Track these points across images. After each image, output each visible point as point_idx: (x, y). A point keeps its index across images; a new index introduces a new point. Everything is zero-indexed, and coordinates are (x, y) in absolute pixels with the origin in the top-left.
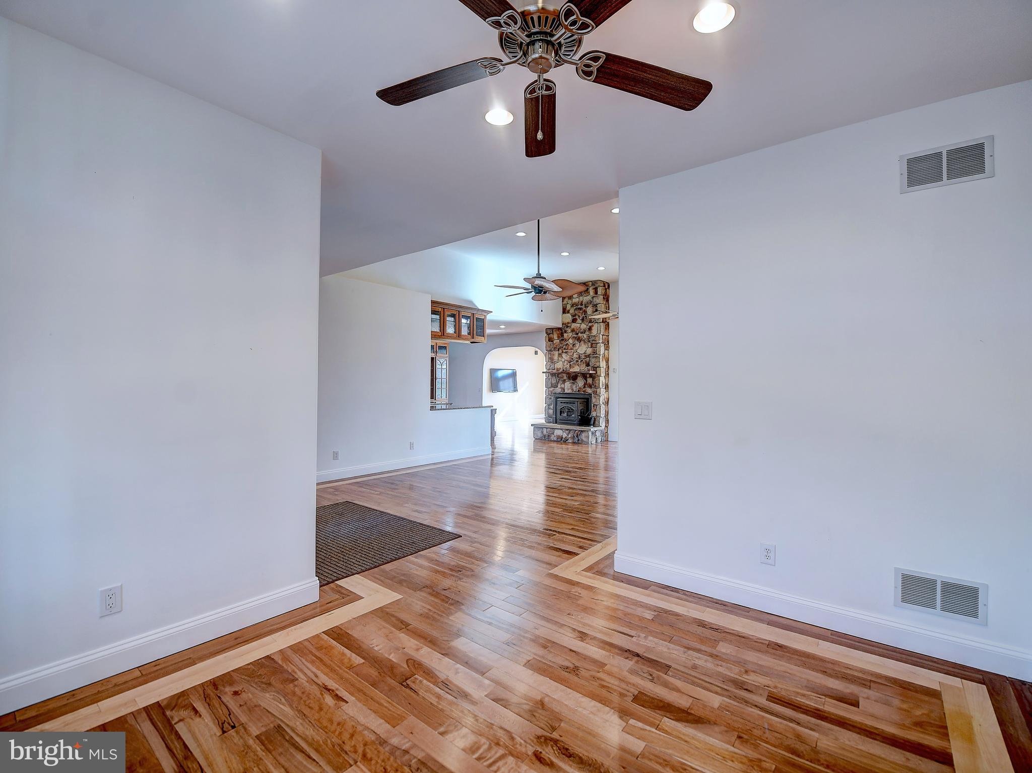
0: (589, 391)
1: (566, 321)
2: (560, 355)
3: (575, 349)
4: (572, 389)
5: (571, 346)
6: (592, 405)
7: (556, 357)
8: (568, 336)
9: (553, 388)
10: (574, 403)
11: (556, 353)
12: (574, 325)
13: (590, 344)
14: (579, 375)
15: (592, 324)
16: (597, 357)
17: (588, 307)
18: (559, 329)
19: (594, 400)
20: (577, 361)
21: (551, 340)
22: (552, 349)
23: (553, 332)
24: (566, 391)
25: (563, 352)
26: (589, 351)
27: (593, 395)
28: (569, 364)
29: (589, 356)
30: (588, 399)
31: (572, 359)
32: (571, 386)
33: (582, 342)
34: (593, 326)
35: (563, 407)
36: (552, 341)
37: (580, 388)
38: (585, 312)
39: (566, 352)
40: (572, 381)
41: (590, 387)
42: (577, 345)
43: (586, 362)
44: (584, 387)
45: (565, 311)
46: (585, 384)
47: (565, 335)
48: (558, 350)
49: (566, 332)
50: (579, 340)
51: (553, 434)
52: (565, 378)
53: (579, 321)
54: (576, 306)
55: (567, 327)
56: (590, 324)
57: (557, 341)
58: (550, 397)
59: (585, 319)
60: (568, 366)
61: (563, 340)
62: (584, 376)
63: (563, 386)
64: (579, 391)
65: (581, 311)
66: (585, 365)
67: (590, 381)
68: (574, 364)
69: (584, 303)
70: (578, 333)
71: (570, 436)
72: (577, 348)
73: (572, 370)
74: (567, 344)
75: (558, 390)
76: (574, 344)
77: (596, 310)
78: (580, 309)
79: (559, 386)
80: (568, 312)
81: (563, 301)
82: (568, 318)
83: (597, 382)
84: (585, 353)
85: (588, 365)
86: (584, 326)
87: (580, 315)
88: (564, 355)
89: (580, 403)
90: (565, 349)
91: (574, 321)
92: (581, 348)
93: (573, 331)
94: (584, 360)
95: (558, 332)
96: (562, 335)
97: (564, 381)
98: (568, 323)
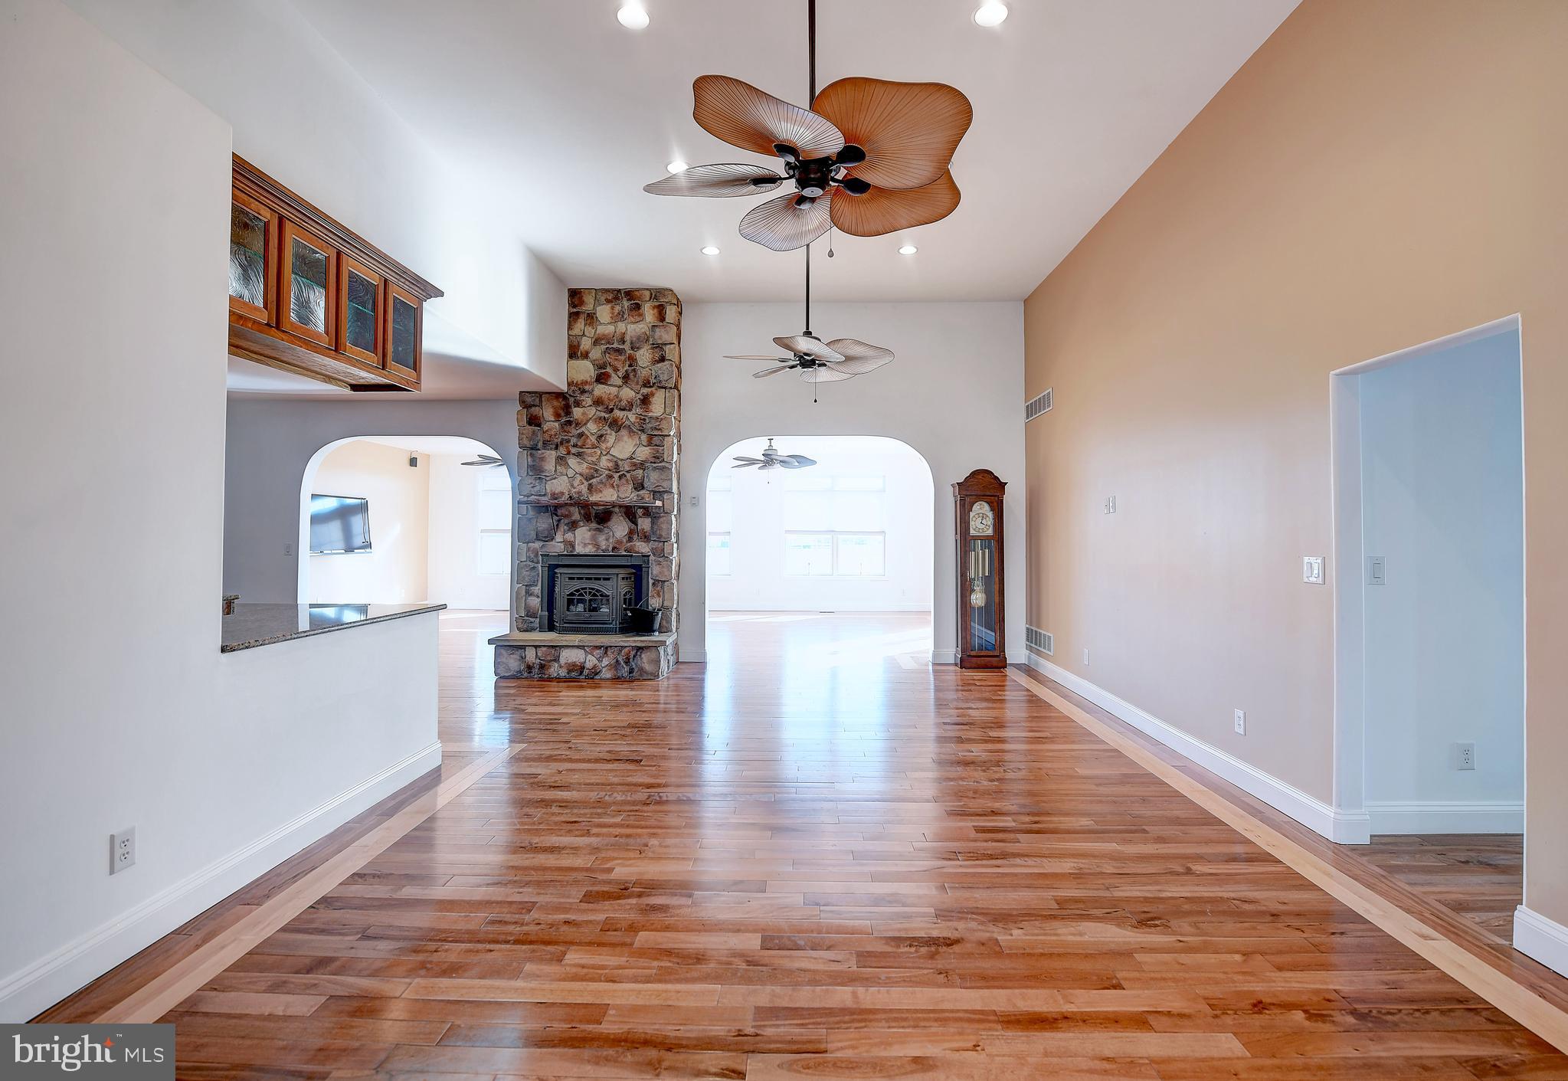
0: (642, 547)
1: (579, 377)
2: (560, 460)
3: (604, 446)
4: (597, 546)
5: (593, 439)
6: (651, 582)
7: (550, 465)
8: (584, 414)
9: (541, 543)
10: (608, 579)
11: (551, 455)
12: (600, 390)
13: (644, 437)
14: (617, 509)
15: (650, 390)
16: (664, 467)
17: (638, 348)
18: (559, 395)
19: (655, 570)
20: (610, 477)
21: (534, 421)
22: (540, 445)
23: (541, 401)
24: (579, 549)
25: (569, 453)
26: (644, 453)
27: (652, 558)
28: (586, 483)
29: (642, 465)
30: (638, 568)
31: (596, 470)
32: (594, 538)
33: (624, 432)
34: (653, 394)
35: (577, 591)
36: (539, 425)
37: (620, 542)
38: (632, 360)
39: (579, 455)
40: (594, 525)
41: (646, 538)
42: (611, 437)
43: (634, 479)
44: (630, 539)
45: (574, 352)
46: (631, 532)
47: (577, 412)
48: (557, 448)
49: (578, 404)
50: (616, 425)
51: (557, 660)
52: (576, 516)
53: (615, 380)
54: (609, 343)
55: (583, 392)
56: (645, 391)
57: (551, 425)
58: (532, 565)
59: (631, 375)
60: (584, 489)
61: (569, 423)
62: (630, 513)
63: (569, 536)
64: (614, 548)
65: (622, 358)
66: (631, 486)
67: (644, 524)
68: (601, 482)
69: (627, 338)
70: (612, 410)
71: (605, 662)
72: (609, 445)
73: (594, 498)
74: (581, 435)
75: (557, 546)
76: (601, 436)
77: (662, 359)
78: (619, 351)
79: (559, 537)
80: (585, 356)
81: (570, 328)
82: (585, 370)
83: (664, 526)
84: (631, 458)
85: (639, 486)
86: (627, 393)
87: (619, 365)
88: (572, 461)
89: (623, 579)
90: (575, 446)
91: (602, 378)
92: (621, 444)
93: (598, 402)
94: (628, 475)
95: (556, 403)
96: (567, 410)
97: (573, 526)
98: (586, 383)
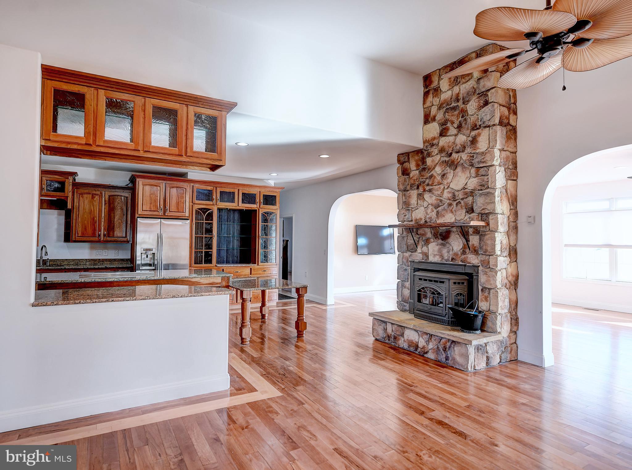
0: (473, 260)
1: (429, 136)
2: (420, 196)
3: (445, 182)
4: (442, 256)
5: (439, 178)
6: (480, 288)
7: (413, 201)
8: (433, 161)
9: (410, 253)
10: (443, 282)
11: (414, 193)
12: (443, 141)
13: (473, 170)
14: (454, 229)
15: (477, 132)
16: (488, 193)
17: (468, 101)
18: (419, 152)
19: (482, 278)
20: (450, 205)
21: (405, 172)
22: (408, 188)
23: (409, 158)
24: (431, 259)
25: (424, 190)
26: (473, 183)
27: (480, 268)
28: (435, 211)
29: (472, 193)
30: (470, 275)
31: (441, 201)
32: (440, 251)
33: (459, 169)
34: (479, 135)
35: (423, 288)
36: (408, 174)
37: (456, 254)
38: (464, 112)
39: (430, 191)
40: (440, 241)
41: (476, 252)
42: (450, 176)
43: (466, 204)
44: (464, 253)
45: (428, 119)
46: (464, 247)
47: (429, 161)
48: (418, 188)
49: (429, 155)
50: (453, 165)
51: (402, 335)
52: (429, 235)
53: (453, 130)
54: (448, 105)
55: (433, 145)
56: (474, 133)
57: (414, 173)
58: (405, 267)
59: (463, 125)
60: (434, 214)
61: (424, 169)
62: (464, 232)
63: (425, 249)
64: (453, 259)
65: (456, 113)
66: (464, 211)
67: (474, 240)
68: (444, 209)
69: (461, 96)
70: (451, 154)
71: (431, 346)
72: (449, 181)
73: (440, 221)
74: (431, 176)
75: (418, 256)
76: (444, 175)
77: (486, 103)
78: (454, 108)
79: (419, 250)
80: (434, 119)
81: (424, 103)
82: (434, 129)
83: (489, 242)
84: (464, 188)
85: (470, 210)
86: (462, 139)
87: (454, 119)
88: (427, 196)
89: (455, 283)
90: (428, 185)
91: (443, 133)
92: (457, 179)
93: (442, 150)
94: (462, 202)
95: (417, 158)
96: (423, 161)
97: (427, 242)
98: (434, 138)
